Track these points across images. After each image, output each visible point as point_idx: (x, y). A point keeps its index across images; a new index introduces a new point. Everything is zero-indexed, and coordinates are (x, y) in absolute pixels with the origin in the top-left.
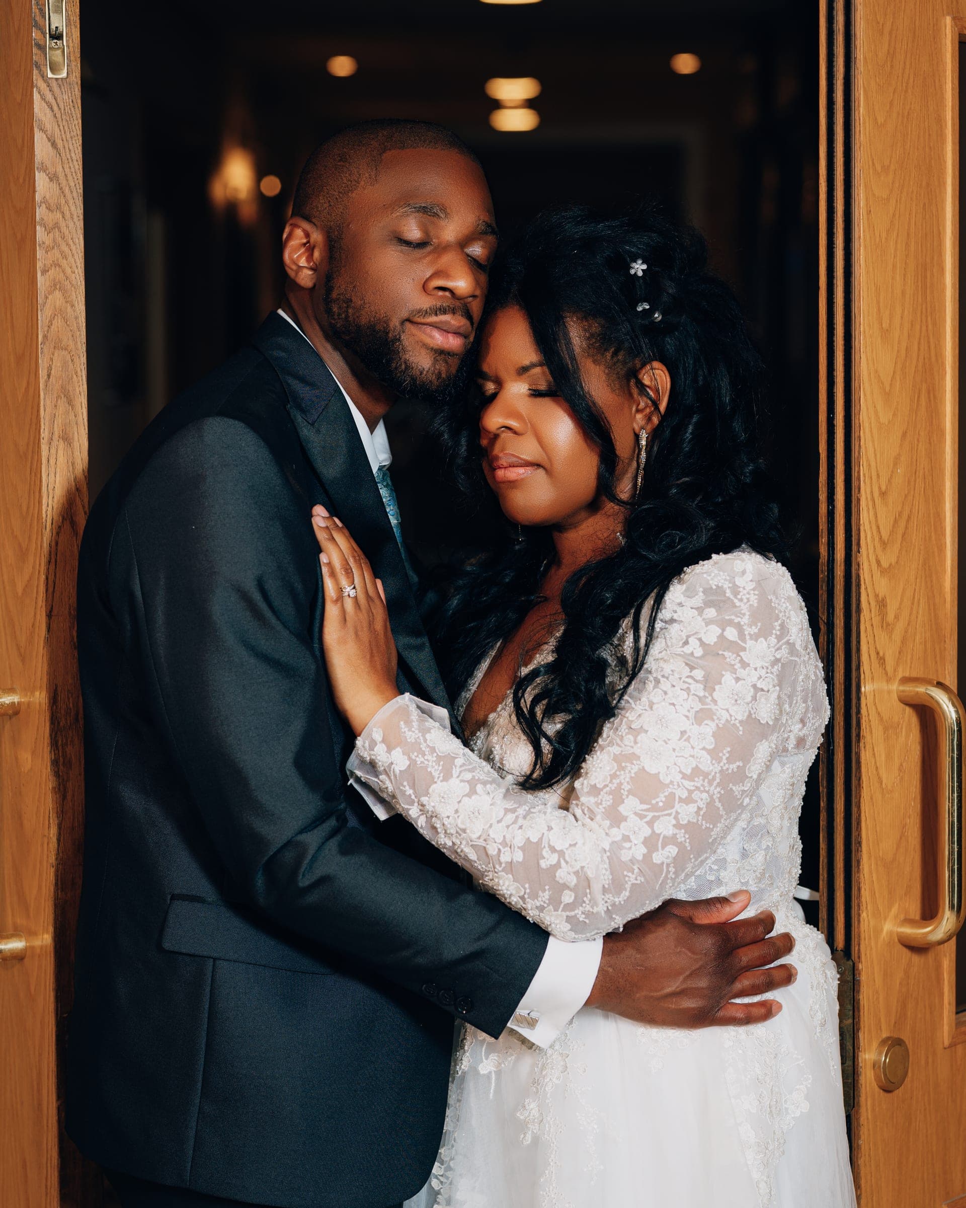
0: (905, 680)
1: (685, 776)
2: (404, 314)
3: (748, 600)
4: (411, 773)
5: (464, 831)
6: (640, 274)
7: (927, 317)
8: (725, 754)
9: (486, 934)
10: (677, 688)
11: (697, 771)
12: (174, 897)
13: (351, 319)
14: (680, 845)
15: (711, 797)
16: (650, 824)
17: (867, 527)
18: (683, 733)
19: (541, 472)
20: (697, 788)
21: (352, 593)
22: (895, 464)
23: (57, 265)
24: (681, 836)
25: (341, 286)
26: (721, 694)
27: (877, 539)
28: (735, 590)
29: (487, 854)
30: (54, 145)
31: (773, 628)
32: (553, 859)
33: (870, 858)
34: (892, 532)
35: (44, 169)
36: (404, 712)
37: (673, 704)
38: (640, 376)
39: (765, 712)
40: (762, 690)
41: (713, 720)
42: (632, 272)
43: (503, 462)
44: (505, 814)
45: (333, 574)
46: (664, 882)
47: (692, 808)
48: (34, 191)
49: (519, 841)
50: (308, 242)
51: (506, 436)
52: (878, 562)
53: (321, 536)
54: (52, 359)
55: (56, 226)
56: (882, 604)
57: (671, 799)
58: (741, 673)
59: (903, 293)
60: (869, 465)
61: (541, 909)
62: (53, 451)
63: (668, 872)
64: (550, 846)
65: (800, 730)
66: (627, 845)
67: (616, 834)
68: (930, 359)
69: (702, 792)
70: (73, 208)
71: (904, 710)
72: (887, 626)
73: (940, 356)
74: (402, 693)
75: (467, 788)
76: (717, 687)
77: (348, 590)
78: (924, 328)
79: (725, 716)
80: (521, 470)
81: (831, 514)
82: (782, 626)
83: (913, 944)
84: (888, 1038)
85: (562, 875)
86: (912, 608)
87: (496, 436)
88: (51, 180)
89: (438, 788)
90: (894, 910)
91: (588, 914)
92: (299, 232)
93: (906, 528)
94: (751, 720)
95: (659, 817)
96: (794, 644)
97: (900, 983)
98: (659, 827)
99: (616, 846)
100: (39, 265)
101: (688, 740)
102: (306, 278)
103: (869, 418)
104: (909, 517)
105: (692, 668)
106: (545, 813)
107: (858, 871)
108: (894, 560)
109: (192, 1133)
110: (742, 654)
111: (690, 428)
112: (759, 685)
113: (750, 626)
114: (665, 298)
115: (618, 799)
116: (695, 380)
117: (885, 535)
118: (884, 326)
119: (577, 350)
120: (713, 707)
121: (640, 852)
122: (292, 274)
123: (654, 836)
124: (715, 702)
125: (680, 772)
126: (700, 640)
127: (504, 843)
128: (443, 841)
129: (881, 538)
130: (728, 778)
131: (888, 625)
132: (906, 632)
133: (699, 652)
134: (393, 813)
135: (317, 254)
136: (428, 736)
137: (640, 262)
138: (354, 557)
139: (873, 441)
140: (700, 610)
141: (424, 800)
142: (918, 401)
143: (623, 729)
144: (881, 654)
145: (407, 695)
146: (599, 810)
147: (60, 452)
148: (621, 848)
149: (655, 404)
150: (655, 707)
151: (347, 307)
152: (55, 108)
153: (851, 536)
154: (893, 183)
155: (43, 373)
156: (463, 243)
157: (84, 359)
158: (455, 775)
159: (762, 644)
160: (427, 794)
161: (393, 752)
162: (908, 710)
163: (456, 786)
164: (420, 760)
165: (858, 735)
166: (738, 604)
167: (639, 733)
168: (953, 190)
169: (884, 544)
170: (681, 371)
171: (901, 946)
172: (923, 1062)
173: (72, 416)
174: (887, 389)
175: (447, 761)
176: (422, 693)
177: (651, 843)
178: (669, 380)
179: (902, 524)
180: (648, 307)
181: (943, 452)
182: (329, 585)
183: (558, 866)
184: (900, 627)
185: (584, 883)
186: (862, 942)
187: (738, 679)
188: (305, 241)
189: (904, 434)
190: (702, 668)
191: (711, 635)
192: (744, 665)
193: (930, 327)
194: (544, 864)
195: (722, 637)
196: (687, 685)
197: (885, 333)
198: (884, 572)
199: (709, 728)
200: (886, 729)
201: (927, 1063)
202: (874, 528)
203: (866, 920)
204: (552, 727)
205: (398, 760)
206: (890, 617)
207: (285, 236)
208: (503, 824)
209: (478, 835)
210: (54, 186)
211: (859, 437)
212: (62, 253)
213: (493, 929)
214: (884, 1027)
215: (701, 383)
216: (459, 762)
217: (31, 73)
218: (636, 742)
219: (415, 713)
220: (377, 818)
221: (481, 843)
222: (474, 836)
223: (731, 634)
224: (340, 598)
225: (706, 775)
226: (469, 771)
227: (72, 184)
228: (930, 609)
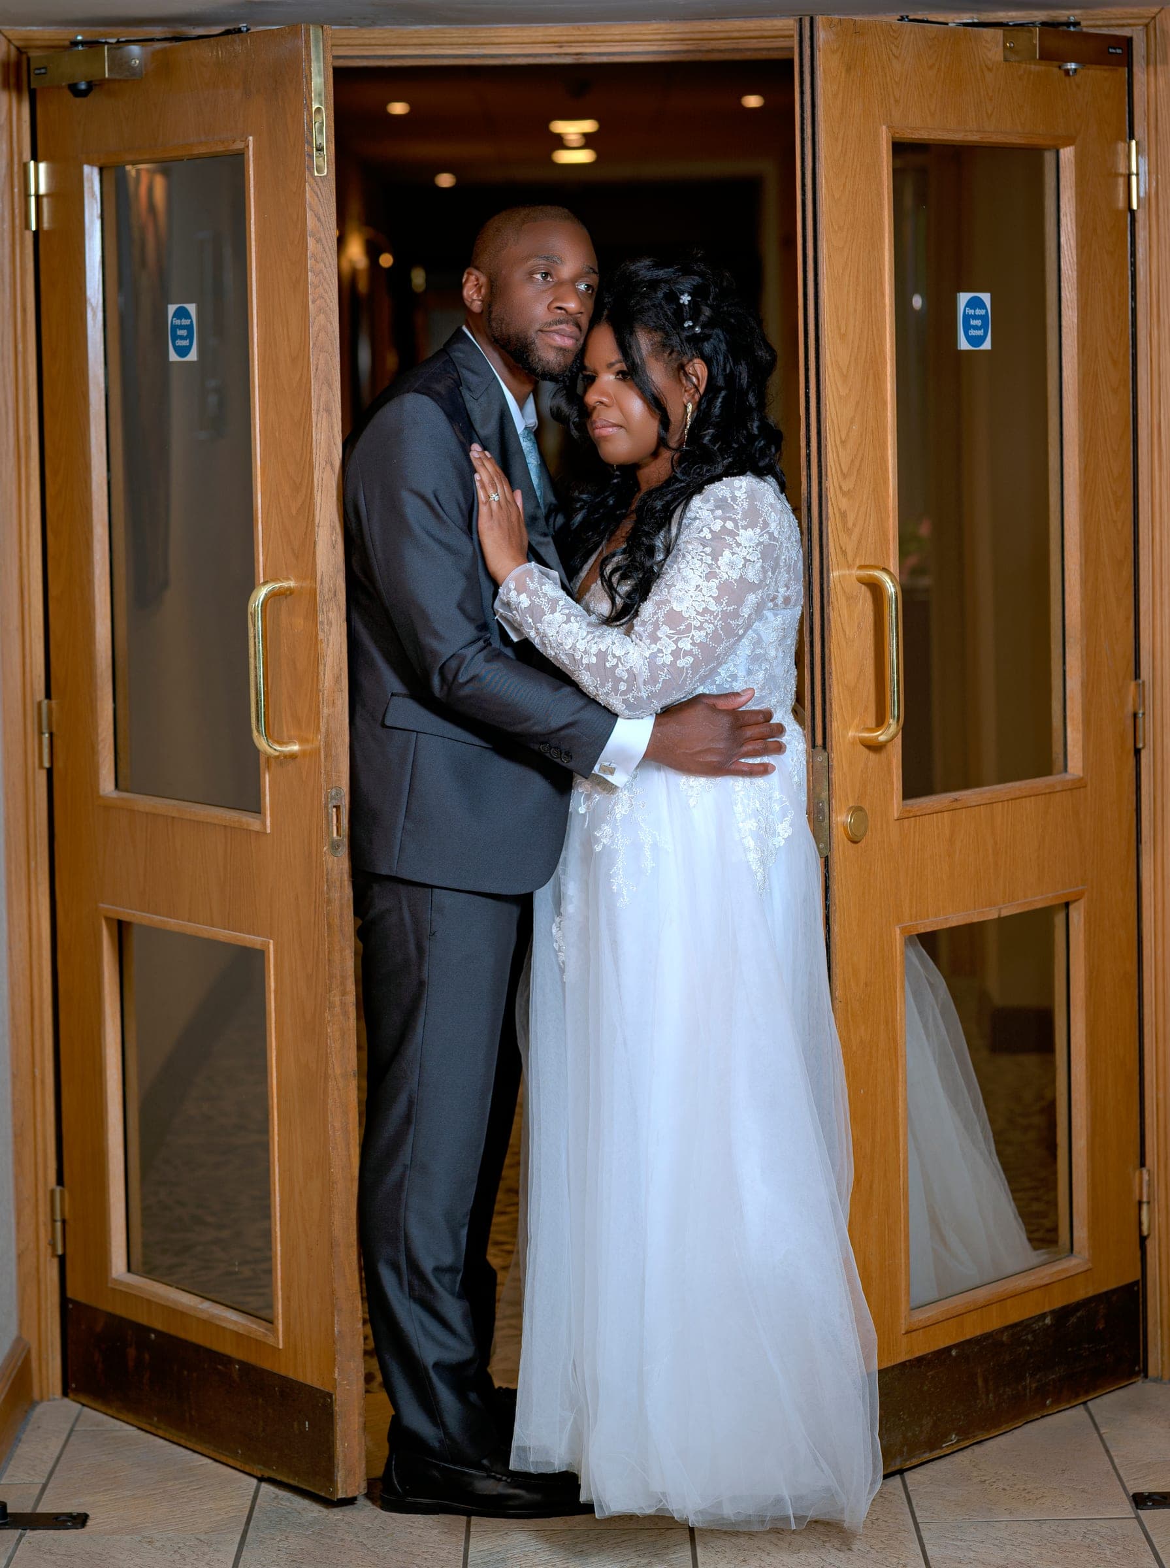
0: (861, 567)
1: (698, 613)
2: (537, 327)
3: (742, 504)
4: (532, 609)
5: (561, 644)
6: (686, 303)
7: (872, 325)
8: (725, 600)
9: (578, 712)
10: (695, 559)
11: (706, 610)
12: (393, 695)
13: (504, 331)
14: (696, 657)
15: (716, 627)
16: (676, 642)
17: (832, 463)
18: (698, 586)
19: (622, 430)
20: (706, 621)
21: (496, 498)
22: (852, 423)
23: (321, 297)
24: (696, 650)
25: (497, 310)
26: (723, 561)
27: (839, 472)
28: (734, 498)
29: (574, 659)
30: (319, 219)
31: (758, 522)
32: (614, 662)
33: (838, 683)
34: (850, 468)
35: (313, 235)
36: (530, 573)
37: (692, 569)
38: (686, 369)
39: (752, 575)
40: (750, 561)
41: (717, 579)
42: (681, 302)
43: (599, 424)
44: (587, 635)
45: (483, 487)
46: (685, 680)
47: (703, 633)
48: (307, 250)
49: (594, 650)
50: (478, 284)
51: (600, 407)
52: (840, 487)
53: (476, 463)
54: (318, 359)
55: (321, 272)
56: (844, 515)
57: (689, 627)
58: (736, 549)
59: (855, 310)
60: (833, 423)
61: (607, 694)
62: (320, 418)
63: (687, 673)
64: (612, 654)
65: (786, 592)
66: (660, 655)
67: (654, 648)
68: (875, 353)
69: (709, 623)
70: (331, 260)
71: (861, 589)
72: (848, 531)
73: (882, 351)
74: (529, 561)
75: (565, 618)
76: (720, 558)
77: (494, 497)
78: (870, 333)
79: (725, 576)
80: (611, 429)
81: (808, 455)
82: (765, 521)
83: (869, 744)
84: (852, 807)
85: (621, 672)
86: (865, 520)
87: (594, 408)
88: (317, 242)
89: (548, 617)
90: (856, 721)
91: (635, 698)
92: (473, 278)
93: (860, 466)
94: (742, 580)
95: (681, 638)
96: (773, 533)
97: (862, 771)
98: (681, 645)
99: (653, 656)
100: (310, 298)
101: (701, 590)
102: (476, 306)
103: (833, 392)
104: (862, 459)
105: (705, 546)
106: (612, 635)
107: (830, 692)
108: (851, 487)
109: (398, 842)
110: (737, 538)
111: (720, 400)
112: (748, 558)
113: (742, 520)
114: (703, 318)
115: (657, 627)
116: (724, 370)
117: (845, 470)
118: (842, 331)
119: (644, 352)
120: (717, 571)
121: (668, 659)
122: (468, 304)
123: (678, 650)
124: (719, 568)
125: (695, 610)
126: (710, 529)
127: (586, 652)
128: (550, 653)
129: (842, 471)
130: (726, 616)
131: (848, 529)
132: (861, 535)
133: (709, 536)
134: (522, 638)
135: (483, 291)
136: (543, 587)
137: (686, 295)
138: (497, 476)
139: (835, 407)
140: (712, 511)
141: (539, 625)
142: (867, 382)
143: (663, 585)
144: (844, 549)
145: (533, 563)
146: (645, 635)
147: (324, 420)
148: (656, 657)
149: (697, 388)
150: (681, 571)
151: (502, 324)
152: (320, 196)
153: (821, 470)
154: (847, 237)
155: (313, 368)
156: (574, 281)
157: (338, 358)
158: (558, 610)
159: (750, 532)
160: (541, 622)
161: (521, 596)
162: (863, 587)
163: (558, 617)
164: (537, 601)
165: (828, 602)
166: (736, 507)
167: (671, 587)
168: (889, 241)
169: (844, 476)
170: (715, 364)
171: (862, 747)
172: (879, 827)
173: (331, 395)
174: (845, 373)
175: (554, 603)
176: (541, 561)
177: (676, 654)
178: (706, 370)
179: (857, 463)
180: (691, 324)
181: (886, 416)
182: (481, 494)
183: (616, 666)
184: (857, 530)
185: (633, 677)
186: (834, 739)
187: (733, 554)
188: (476, 283)
189: (858, 403)
190: (711, 547)
191: (717, 526)
192: (739, 545)
193: (875, 332)
194: (608, 665)
195: (723, 527)
196: (700, 557)
197: (843, 337)
198: (844, 494)
199: (714, 583)
200: (848, 599)
201: (882, 828)
202: (837, 464)
203: (835, 726)
204: (624, 588)
205: (524, 601)
206: (850, 524)
207: (464, 280)
208: (586, 640)
209: (569, 647)
210: (319, 246)
211: (826, 404)
212: (324, 289)
213: (582, 708)
214: (850, 799)
215: (728, 372)
216: (562, 603)
217: (304, 172)
218: (669, 593)
219: (537, 574)
220: (512, 640)
221: (571, 652)
222: (567, 648)
223: (730, 525)
224: (488, 502)
225: (712, 613)
226: (567, 608)
227: (330, 245)
228: (878, 521)
